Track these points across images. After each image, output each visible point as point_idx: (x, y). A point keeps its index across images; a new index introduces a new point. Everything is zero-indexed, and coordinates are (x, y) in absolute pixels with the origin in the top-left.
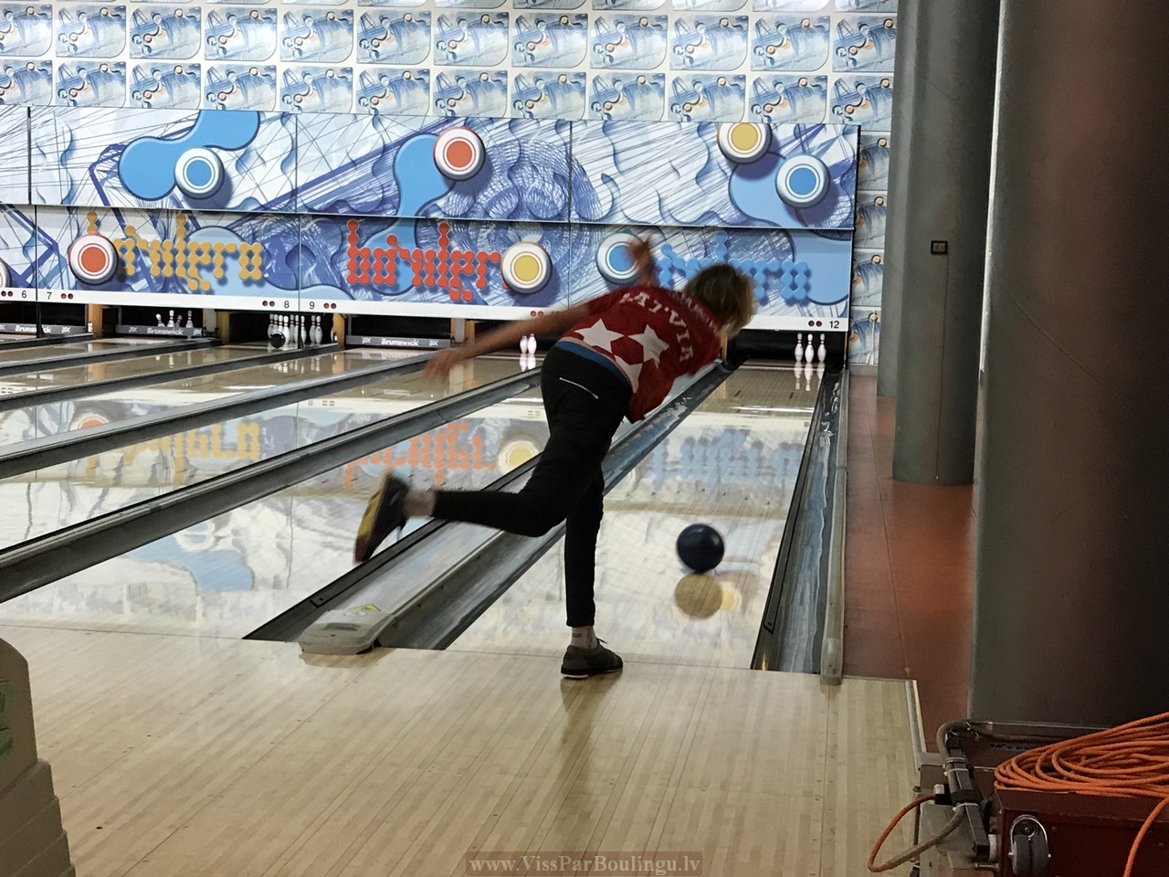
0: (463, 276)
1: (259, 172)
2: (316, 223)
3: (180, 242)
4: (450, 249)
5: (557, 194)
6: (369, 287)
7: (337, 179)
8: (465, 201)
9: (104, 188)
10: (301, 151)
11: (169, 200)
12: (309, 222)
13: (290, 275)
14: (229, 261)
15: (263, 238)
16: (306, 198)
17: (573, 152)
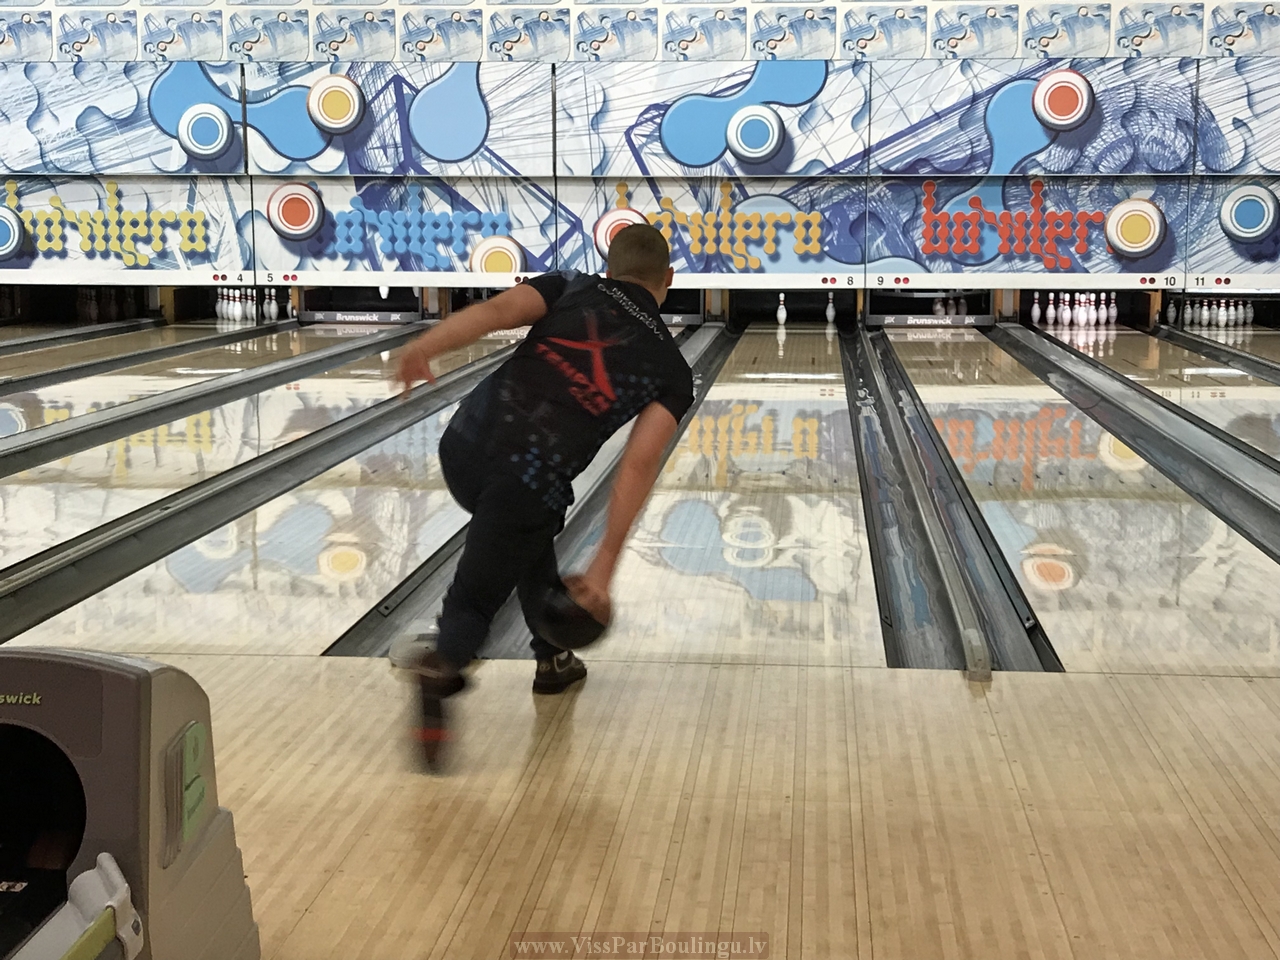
0: (1059, 241)
1: (825, 130)
2: (887, 186)
3: (725, 213)
4: (1044, 209)
5: (1180, 143)
6: (948, 258)
7: (917, 135)
8: (1070, 154)
9: (642, 155)
10: (875, 104)
11: (719, 167)
12: (878, 185)
13: (855, 246)
14: (782, 234)
15: (822, 206)
16: (880, 158)
17: (1200, 95)
